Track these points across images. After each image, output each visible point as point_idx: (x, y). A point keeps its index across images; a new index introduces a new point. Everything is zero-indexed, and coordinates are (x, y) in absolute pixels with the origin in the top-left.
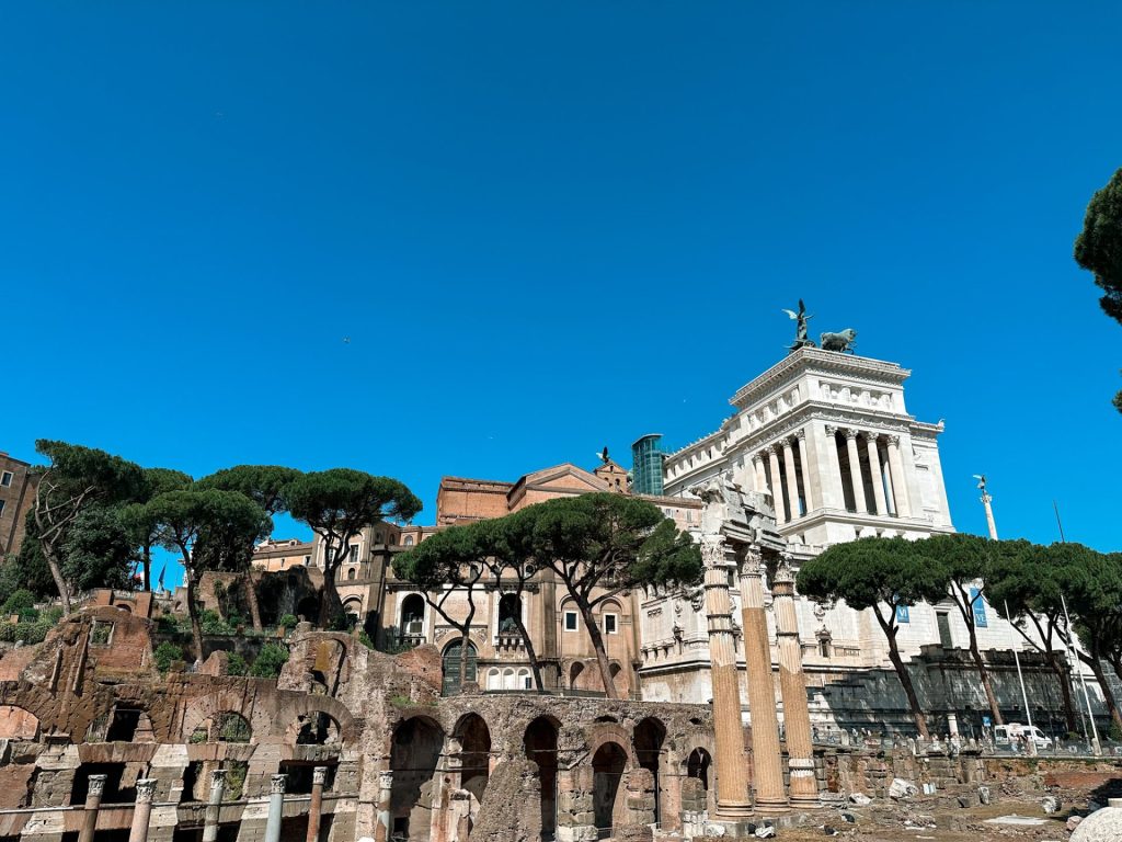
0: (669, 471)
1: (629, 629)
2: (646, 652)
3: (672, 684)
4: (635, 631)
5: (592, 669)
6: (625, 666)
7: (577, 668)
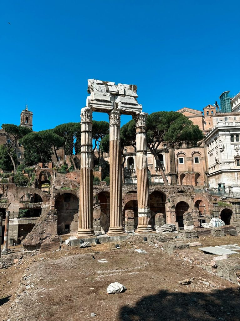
0: (234, 104)
1: (204, 161)
2: (210, 169)
3: (216, 179)
4: (206, 162)
5: (188, 176)
6: (202, 174)
7: (183, 176)
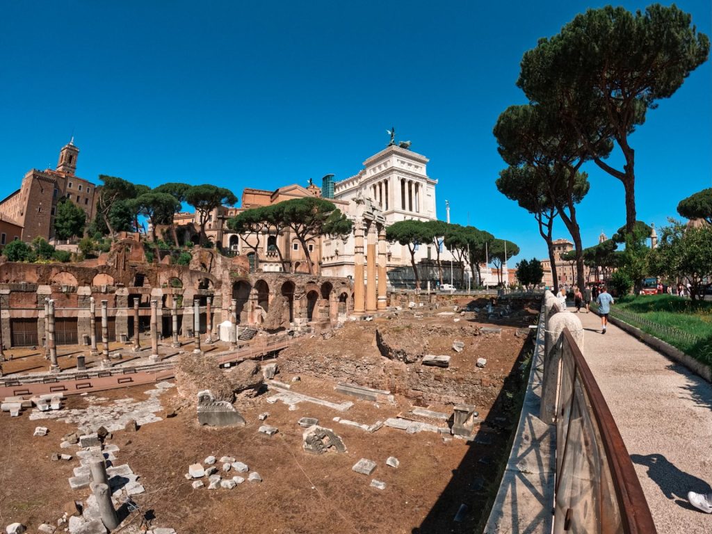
0: (337, 190)
1: (318, 250)
2: (324, 259)
3: (333, 270)
4: (320, 251)
5: (303, 264)
6: (316, 263)
7: (298, 264)
